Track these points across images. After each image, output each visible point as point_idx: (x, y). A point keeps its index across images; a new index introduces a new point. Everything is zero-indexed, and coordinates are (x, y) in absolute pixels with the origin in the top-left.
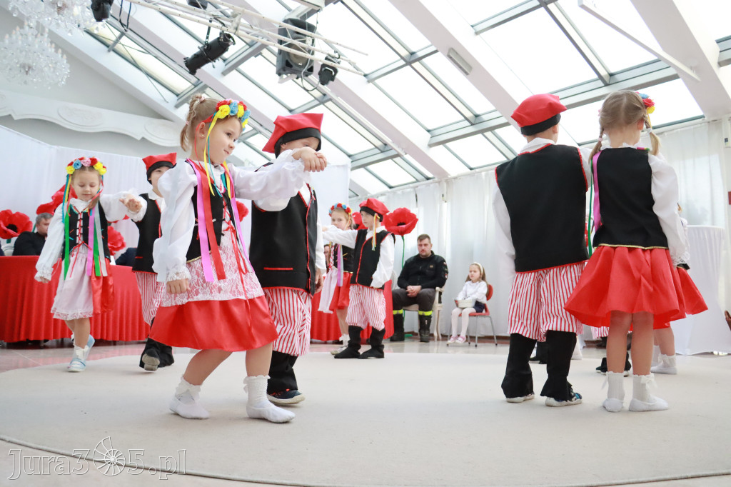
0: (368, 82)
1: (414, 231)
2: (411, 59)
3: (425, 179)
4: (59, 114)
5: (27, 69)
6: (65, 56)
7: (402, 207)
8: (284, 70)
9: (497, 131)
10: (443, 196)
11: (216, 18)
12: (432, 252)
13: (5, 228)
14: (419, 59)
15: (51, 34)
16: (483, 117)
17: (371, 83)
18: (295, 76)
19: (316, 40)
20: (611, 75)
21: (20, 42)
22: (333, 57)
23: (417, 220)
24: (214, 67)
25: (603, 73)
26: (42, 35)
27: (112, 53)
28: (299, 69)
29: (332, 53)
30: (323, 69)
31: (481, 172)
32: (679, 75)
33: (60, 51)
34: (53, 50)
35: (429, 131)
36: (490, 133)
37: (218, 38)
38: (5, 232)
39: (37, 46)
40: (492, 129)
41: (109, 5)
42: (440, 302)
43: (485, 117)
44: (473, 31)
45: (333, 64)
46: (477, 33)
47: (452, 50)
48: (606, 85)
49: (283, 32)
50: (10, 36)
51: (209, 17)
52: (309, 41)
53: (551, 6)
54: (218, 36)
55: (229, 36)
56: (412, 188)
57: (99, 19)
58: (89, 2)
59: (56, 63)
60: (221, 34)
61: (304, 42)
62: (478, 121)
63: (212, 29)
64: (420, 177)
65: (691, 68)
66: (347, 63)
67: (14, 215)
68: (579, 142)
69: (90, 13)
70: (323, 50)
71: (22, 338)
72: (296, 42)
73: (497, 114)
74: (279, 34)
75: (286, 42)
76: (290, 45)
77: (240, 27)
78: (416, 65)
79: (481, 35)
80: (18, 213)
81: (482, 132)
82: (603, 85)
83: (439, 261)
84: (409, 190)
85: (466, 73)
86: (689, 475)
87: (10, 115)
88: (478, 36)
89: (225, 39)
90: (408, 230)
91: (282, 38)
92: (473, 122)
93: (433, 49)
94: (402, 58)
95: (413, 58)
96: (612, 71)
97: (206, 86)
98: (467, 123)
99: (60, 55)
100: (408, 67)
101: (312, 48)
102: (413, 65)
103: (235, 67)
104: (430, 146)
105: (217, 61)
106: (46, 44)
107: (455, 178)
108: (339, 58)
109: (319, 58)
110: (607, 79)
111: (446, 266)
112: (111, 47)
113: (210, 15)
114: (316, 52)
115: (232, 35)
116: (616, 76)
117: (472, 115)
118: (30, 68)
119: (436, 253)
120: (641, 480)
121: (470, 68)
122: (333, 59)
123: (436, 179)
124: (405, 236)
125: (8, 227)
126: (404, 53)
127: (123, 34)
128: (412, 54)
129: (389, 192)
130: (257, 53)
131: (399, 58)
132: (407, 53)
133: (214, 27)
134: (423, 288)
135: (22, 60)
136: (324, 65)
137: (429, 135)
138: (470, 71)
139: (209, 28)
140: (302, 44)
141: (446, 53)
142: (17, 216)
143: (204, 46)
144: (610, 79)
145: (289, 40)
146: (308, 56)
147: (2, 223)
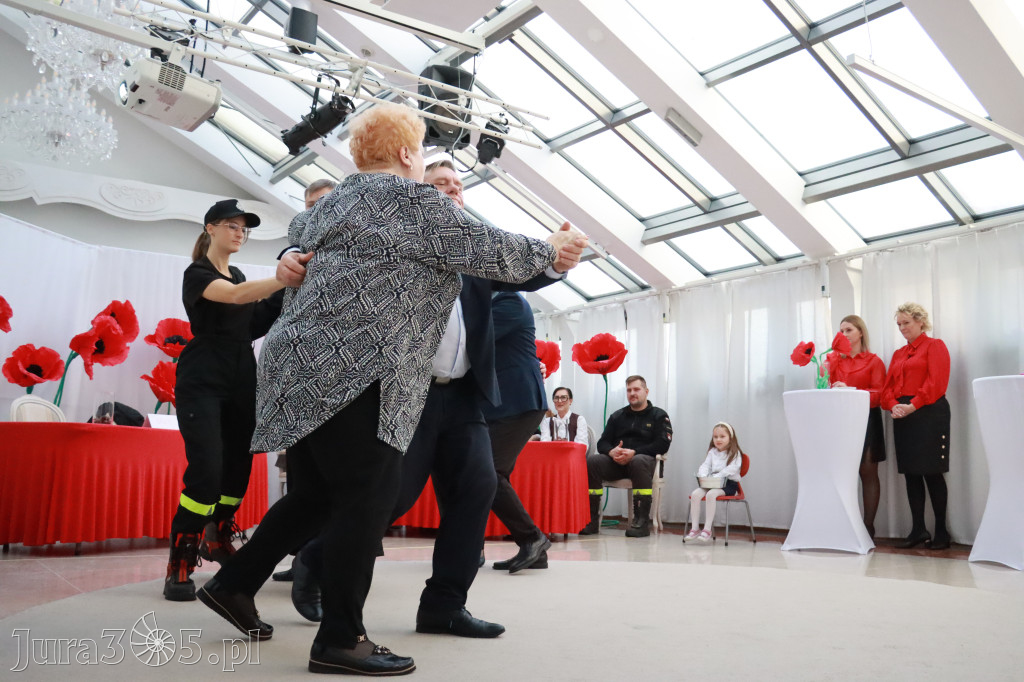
0: (552, 151)
1: (622, 368)
2: (614, 119)
3: (638, 288)
4: (100, 195)
5: (56, 138)
6: (111, 119)
7: (604, 333)
8: (431, 141)
9: (746, 222)
10: (664, 315)
11: (329, 74)
12: (649, 402)
13: (25, 372)
14: (627, 120)
16: (723, 201)
17: (556, 154)
18: (444, 149)
19: (473, 101)
20: (912, 142)
21: (47, 102)
22: (497, 123)
23: (626, 352)
24: (324, 144)
25: (898, 139)
26: (78, 89)
28: (448, 139)
29: (496, 117)
30: (484, 140)
31: (719, 282)
32: (1009, 145)
33: (104, 112)
34: (94, 110)
35: (642, 220)
36: (734, 224)
37: (330, 104)
38: (26, 376)
39: (71, 107)
40: (737, 219)
42: (661, 476)
43: (725, 202)
44: (704, 82)
45: (498, 135)
46: (709, 85)
47: (672, 110)
48: (904, 157)
49: (425, 90)
50: (34, 93)
51: (317, 73)
52: (462, 101)
53: (818, 48)
54: (331, 100)
55: (347, 100)
56: (619, 302)
59: (98, 130)
60: (333, 97)
61: (456, 103)
62: (715, 208)
63: (321, 90)
64: (630, 285)
67: (38, 351)
68: (866, 236)
70: (483, 112)
72: (444, 104)
73: (740, 199)
74: (420, 92)
75: (430, 104)
76: (434, 109)
77: (362, 91)
78: (622, 128)
79: (717, 86)
80: (43, 349)
81: (722, 223)
82: (899, 158)
83: (659, 415)
84: (614, 305)
85: (694, 144)
87: (31, 199)
88: (711, 89)
89: (339, 103)
90: (613, 367)
91: (424, 98)
92: (707, 209)
93: (642, 107)
94: (599, 117)
95: (617, 118)
96: (914, 136)
98: (698, 211)
99: (104, 118)
100: (610, 131)
101: (467, 110)
102: (617, 128)
104: (645, 242)
105: (329, 135)
106: (84, 103)
107: (682, 290)
108: (507, 123)
109: (478, 126)
110: (905, 151)
111: (669, 423)
113: (317, 69)
114: (473, 118)
115: (350, 98)
116: (920, 144)
117: (705, 198)
118: (60, 137)
119: (654, 405)
121: (701, 135)
122: (497, 127)
123: (654, 290)
124: (608, 375)
125: (29, 370)
126: (603, 110)
128: (616, 112)
129: (586, 308)
131: (595, 118)
132: (608, 111)
133: (324, 87)
134: (635, 454)
135: (50, 126)
136: (483, 136)
137: (642, 227)
138: (699, 140)
139: (317, 90)
140: (453, 106)
141: (664, 114)
142: (42, 353)
143: (310, 115)
144: (909, 148)
145: (434, 101)
146: (462, 124)
147: (20, 364)
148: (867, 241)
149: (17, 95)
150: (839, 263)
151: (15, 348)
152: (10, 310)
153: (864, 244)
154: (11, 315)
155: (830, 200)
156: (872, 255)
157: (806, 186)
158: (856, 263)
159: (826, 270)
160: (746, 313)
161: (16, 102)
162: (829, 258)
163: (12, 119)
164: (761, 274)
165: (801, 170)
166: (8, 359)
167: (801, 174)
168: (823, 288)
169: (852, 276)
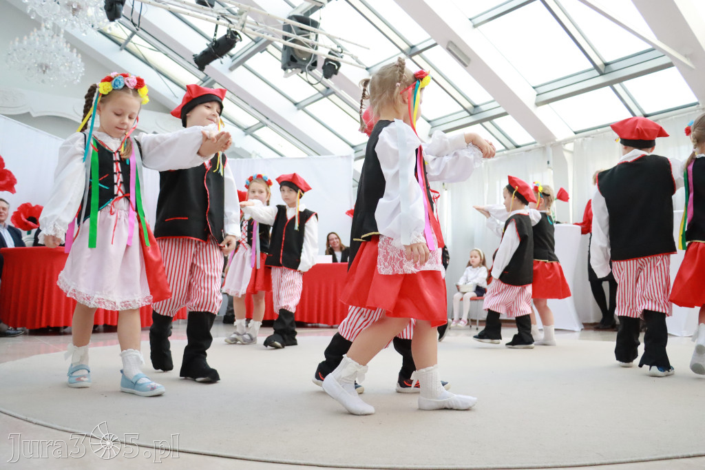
2: (411, 52)
4: (74, 111)
5: (44, 68)
6: (80, 55)
8: (289, 65)
9: (496, 121)
11: (223, 16)
13: (26, 220)
14: (419, 52)
15: (67, 34)
16: (481, 107)
18: (300, 70)
19: (319, 36)
20: (606, 65)
21: (38, 43)
22: (336, 52)
24: (222, 63)
25: (599, 63)
26: (58, 35)
27: (124, 51)
28: (303, 63)
29: (335, 47)
30: (327, 64)
32: (674, 63)
33: (75, 50)
34: (69, 50)
35: (429, 122)
36: (488, 122)
37: (226, 36)
38: (26, 224)
39: (53, 46)
40: (490, 119)
41: (121, 6)
43: (483, 108)
44: (472, 24)
45: (336, 59)
46: (475, 26)
47: (451, 42)
48: (602, 74)
49: (288, 28)
50: (29, 38)
51: (216, 15)
52: (313, 36)
54: (226, 33)
55: (236, 33)
57: (112, 19)
58: (102, 3)
59: (71, 62)
60: (228, 31)
61: (308, 37)
62: (476, 111)
63: (219, 26)
65: (686, 56)
66: (350, 57)
67: (33, 207)
68: (575, 131)
69: (103, 14)
70: (326, 45)
71: (43, 325)
72: (300, 38)
73: (495, 104)
74: (284, 30)
75: (290, 38)
76: (294, 41)
77: (247, 24)
78: (417, 58)
79: (479, 27)
81: (481, 121)
82: (599, 74)
85: (465, 65)
86: (691, 454)
87: (29, 113)
88: (476, 29)
89: (232, 35)
91: (287, 34)
92: (472, 112)
93: (433, 42)
94: (402, 51)
95: (414, 51)
96: (608, 60)
97: (214, 82)
98: (466, 114)
99: (75, 55)
100: (409, 60)
101: (315, 43)
102: (413, 58)
103: (242, 62)
105: (224, 57)
106: (62, 45)
108: (342, 52)
109: (322, 53)
110: (602, 69)
111: (447, 252)
112: (123, 46)
113: (217, 13)
114: (319, 47)
115: (239, 32)
116: (611, 65)
117: (471, 105)
118: (47, 67)
120: (643, 458)
121: (469, 60)
122: (336, 54)
125: (28, 219)
126: (405, 47)
127: (134, 33)
128: (412, 47)
130: (262, 48)
131: (400, 51)
132: (408, 47)
133: (221, 24)
135: (40, 60)
136: (327, 60)
137: (429, 126)
138: (469, 63)
139: (217, 26)
140: (306, 40)
141: (446, 46)
142: (36, 209)
143: (212, 43)
144: (604, 69)
145: (294, 36)
146: (312, 51)
147: (22, 216)
148: (576, 133)
149: (17, 39)
150: (558, 146)
151: (19, 205)
152: (15, 180)
153: (574, 134)
154: (16, 183)
155: (551, 104)
156: (580, 140)
157: (537, 95)
158: (569, 146)
159: (550, 150)
160: (498, 182)
161: (17, 43)
162: (552, 143)
163: (15, 55)
164: (507, 155)
165: (534, 86)
166: (15, 213)
167: (534, 88)
168: (548, 162)
169: (567, 155)
